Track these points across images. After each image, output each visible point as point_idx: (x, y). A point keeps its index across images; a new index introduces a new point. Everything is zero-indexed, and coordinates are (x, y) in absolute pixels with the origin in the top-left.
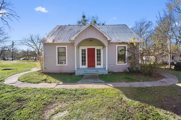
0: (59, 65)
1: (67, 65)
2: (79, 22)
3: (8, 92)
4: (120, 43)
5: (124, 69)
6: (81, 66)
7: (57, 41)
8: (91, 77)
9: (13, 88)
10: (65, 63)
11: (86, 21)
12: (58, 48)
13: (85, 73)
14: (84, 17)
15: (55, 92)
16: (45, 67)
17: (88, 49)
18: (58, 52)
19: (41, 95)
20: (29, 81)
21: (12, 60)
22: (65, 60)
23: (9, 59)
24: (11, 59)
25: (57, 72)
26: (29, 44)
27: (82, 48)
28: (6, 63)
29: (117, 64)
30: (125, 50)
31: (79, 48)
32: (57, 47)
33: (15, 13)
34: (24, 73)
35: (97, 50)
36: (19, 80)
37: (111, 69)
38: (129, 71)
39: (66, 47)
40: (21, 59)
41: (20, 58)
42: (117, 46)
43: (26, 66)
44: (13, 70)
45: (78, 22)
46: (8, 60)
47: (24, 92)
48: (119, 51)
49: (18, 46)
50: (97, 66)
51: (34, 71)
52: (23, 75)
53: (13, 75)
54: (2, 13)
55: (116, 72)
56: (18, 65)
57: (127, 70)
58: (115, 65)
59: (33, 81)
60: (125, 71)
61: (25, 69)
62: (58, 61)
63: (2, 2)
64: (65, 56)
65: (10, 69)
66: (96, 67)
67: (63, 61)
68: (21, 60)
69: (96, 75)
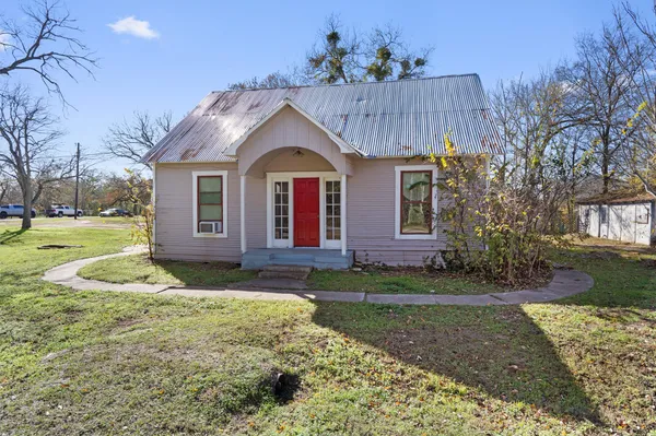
0: (202, 235)
1: (225, 235)
2: (316, 62)
3: (49, 295)
4: (407, 160)
5: (427, 254)
6: (272, 242)
7: (194, 156)
8: (281, 274)
9: (61, 289)
10: (219, 230)
11: (343, 53)
12: (199, 177)
13: (270, 262)
14: (334, 37)
15: (151, 301)
16: (159, 242)
17: (296, 181)
18: (199, 193)
19: (117, 304)
20: (101, 278)
21: (76, 215)
22: (222, 221)
23: (65, 211)
24: (72, 211)
25: (195, 258)
26: (133, 154)
27: (273, 177)
28: (54, 227)
29: (398, 236)
30: (431, 186)
31: (265, 176)
32: (195, 174)
33: (83, 47)
34: (98, 259)
35: (329, 184)
36: (78, 274)
37: (377, 253)
38: (444, 264)
39: (224, 174)
40: (107, 212)
41: (104, 207)
42: (398, 169)
43: (111, 238)
44: (72, 249)
45: (312, 60)
46: (61, 214)
47: (84, 297)
48: (408, 186)
49: (94, 162)
50: (325, 243)
51: (127, 254)
52: (94, 264)
53: (69, 261)
54: (43, 56)
55: (395, 264)
56: (88, 234)
57: (439, 260)
58: (393, 239)
59: (113, 278)
60: (429, 262)
61: (107, 247)
62: (199, 221)
63: (43, 20)
64: (222, 204)
65: (62, 247)
66: (322, 247)
67: (213, 224)
68: (104, 216)
69: (302, 269)
